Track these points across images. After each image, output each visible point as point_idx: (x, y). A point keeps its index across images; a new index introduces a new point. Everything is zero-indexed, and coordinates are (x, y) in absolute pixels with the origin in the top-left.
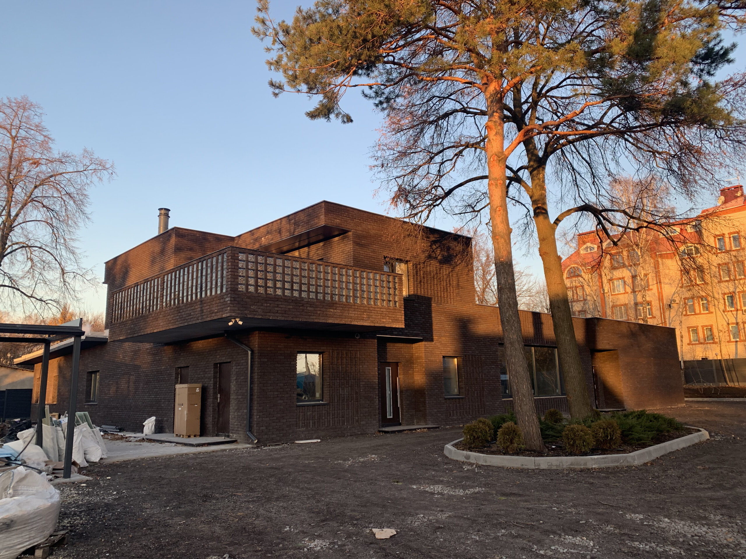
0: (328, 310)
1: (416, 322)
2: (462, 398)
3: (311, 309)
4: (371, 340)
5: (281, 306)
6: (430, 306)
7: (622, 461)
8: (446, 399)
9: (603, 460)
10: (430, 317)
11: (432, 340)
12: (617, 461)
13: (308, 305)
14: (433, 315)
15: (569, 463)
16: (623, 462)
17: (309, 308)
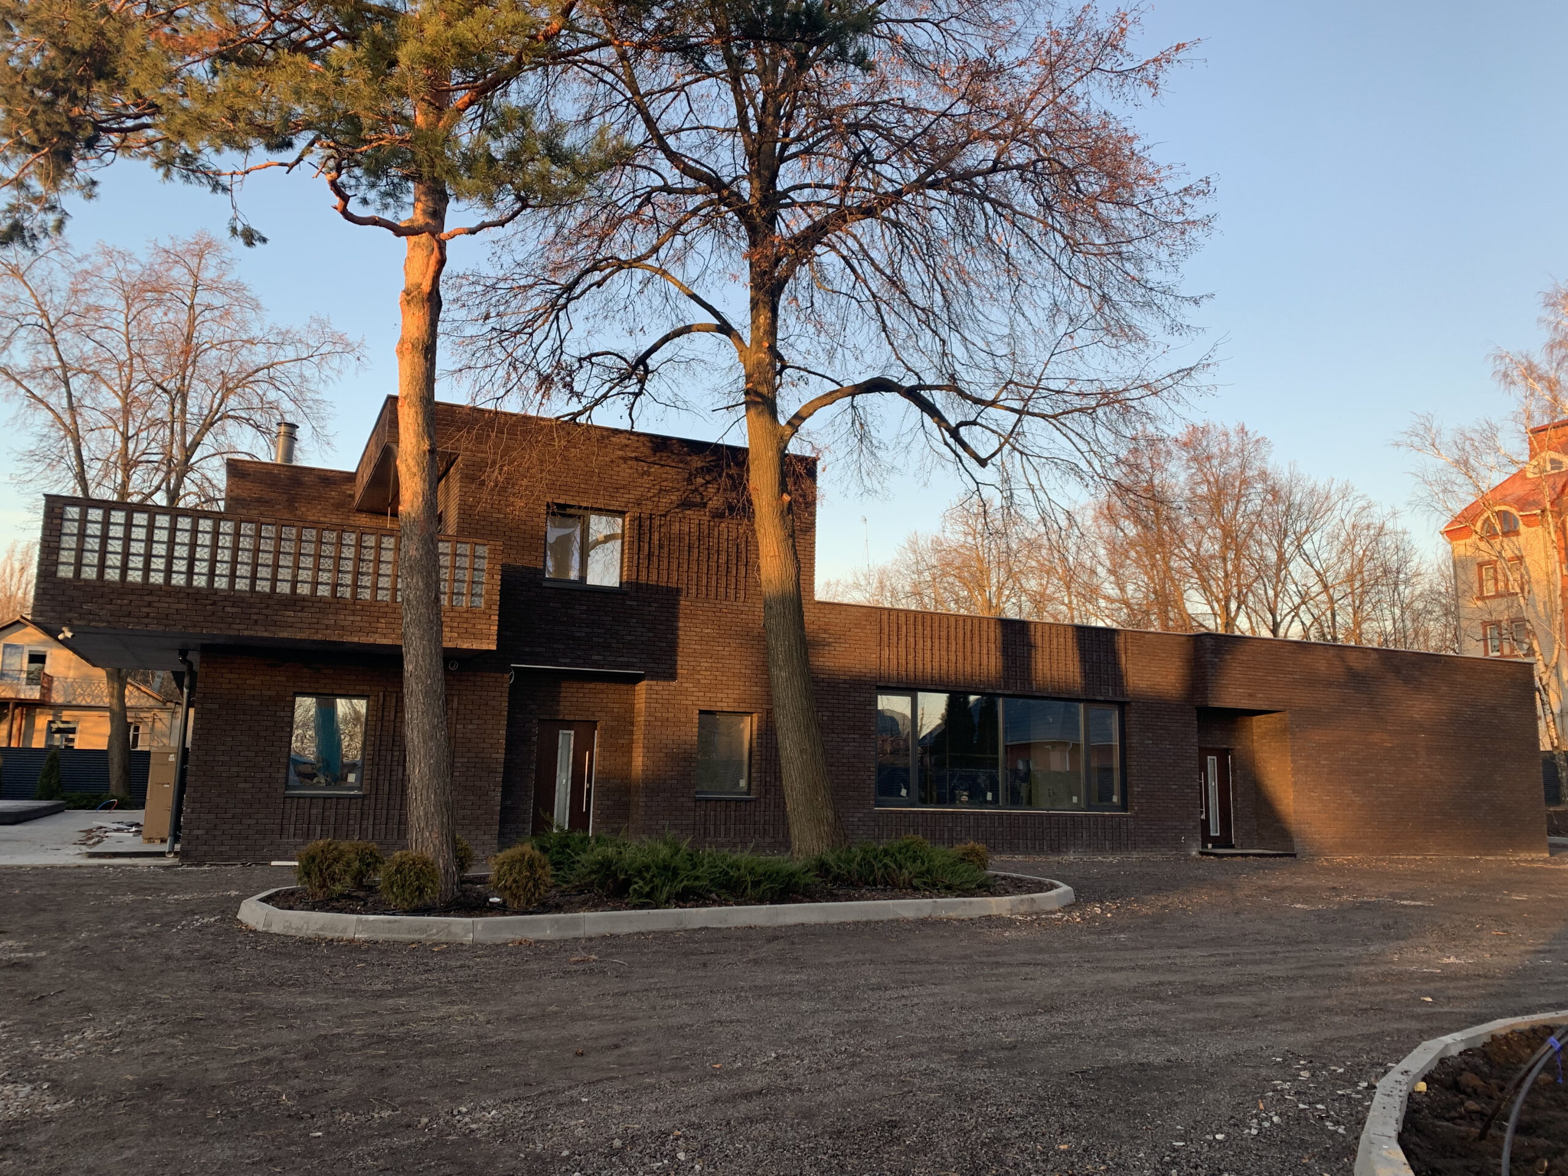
0: (280, 613)
1: (629, 638)
2: (750, 801)
3: (234, 610)
4: (492, 674)
5: (159, 605)
6: (675, 604)
7: (434, 931)
8: (697, 800)
9: (388, 925)
10: (673, 630)
11: (673, 676)
12: (422, 930)
13: (226, 603)
14: (681, 624)
15: (318, 926)
16: (438, 933)
17: (228, 609)
